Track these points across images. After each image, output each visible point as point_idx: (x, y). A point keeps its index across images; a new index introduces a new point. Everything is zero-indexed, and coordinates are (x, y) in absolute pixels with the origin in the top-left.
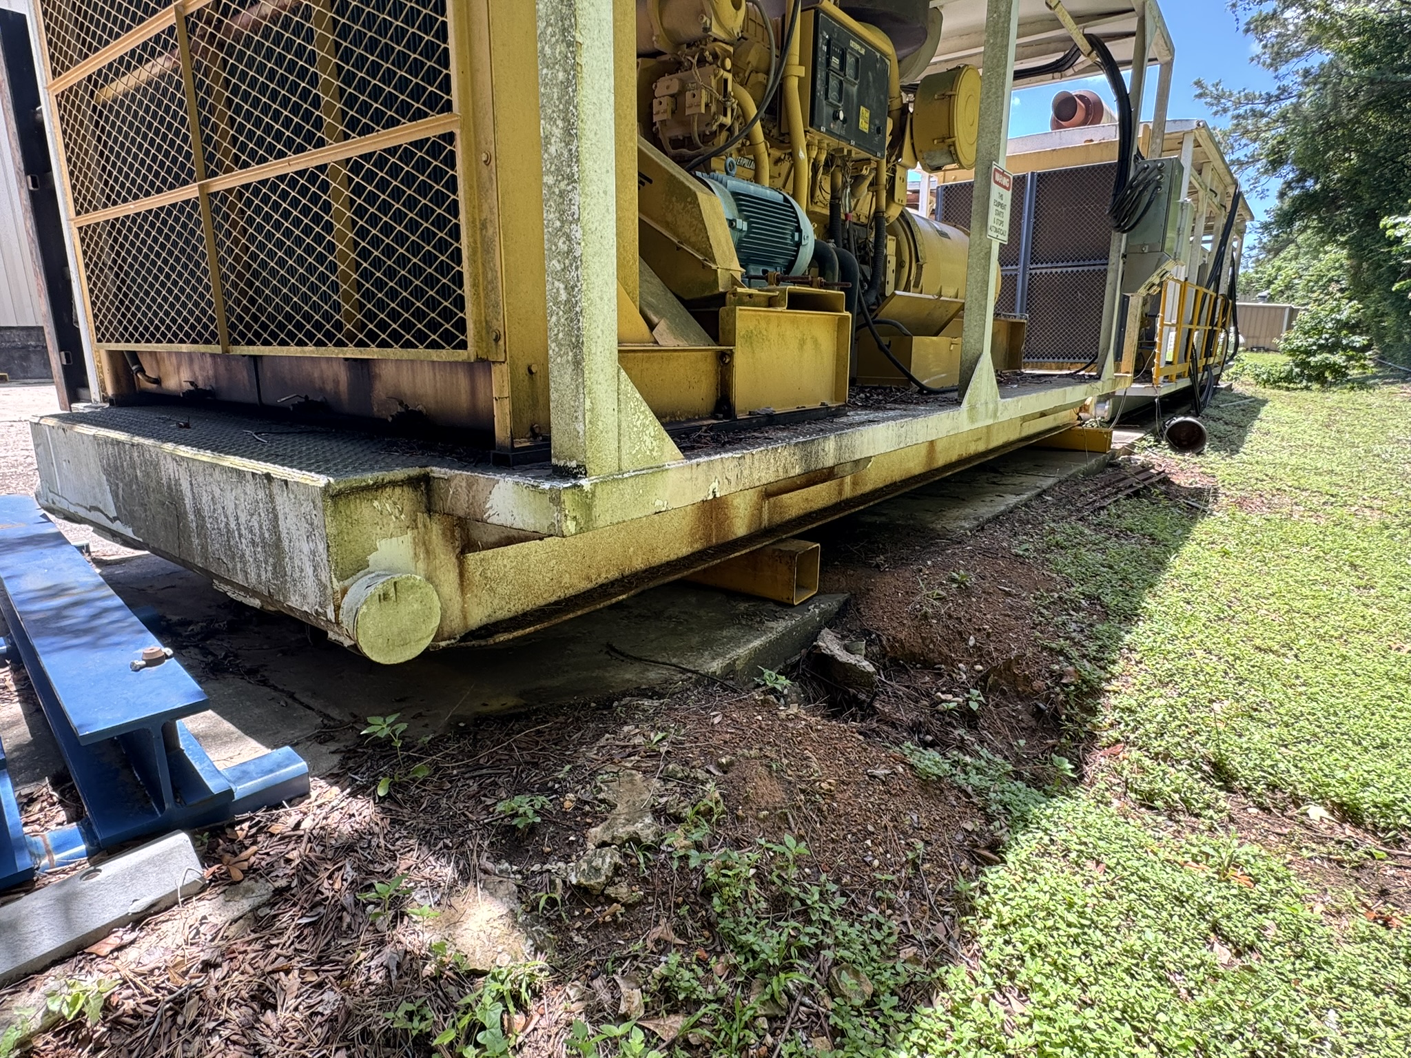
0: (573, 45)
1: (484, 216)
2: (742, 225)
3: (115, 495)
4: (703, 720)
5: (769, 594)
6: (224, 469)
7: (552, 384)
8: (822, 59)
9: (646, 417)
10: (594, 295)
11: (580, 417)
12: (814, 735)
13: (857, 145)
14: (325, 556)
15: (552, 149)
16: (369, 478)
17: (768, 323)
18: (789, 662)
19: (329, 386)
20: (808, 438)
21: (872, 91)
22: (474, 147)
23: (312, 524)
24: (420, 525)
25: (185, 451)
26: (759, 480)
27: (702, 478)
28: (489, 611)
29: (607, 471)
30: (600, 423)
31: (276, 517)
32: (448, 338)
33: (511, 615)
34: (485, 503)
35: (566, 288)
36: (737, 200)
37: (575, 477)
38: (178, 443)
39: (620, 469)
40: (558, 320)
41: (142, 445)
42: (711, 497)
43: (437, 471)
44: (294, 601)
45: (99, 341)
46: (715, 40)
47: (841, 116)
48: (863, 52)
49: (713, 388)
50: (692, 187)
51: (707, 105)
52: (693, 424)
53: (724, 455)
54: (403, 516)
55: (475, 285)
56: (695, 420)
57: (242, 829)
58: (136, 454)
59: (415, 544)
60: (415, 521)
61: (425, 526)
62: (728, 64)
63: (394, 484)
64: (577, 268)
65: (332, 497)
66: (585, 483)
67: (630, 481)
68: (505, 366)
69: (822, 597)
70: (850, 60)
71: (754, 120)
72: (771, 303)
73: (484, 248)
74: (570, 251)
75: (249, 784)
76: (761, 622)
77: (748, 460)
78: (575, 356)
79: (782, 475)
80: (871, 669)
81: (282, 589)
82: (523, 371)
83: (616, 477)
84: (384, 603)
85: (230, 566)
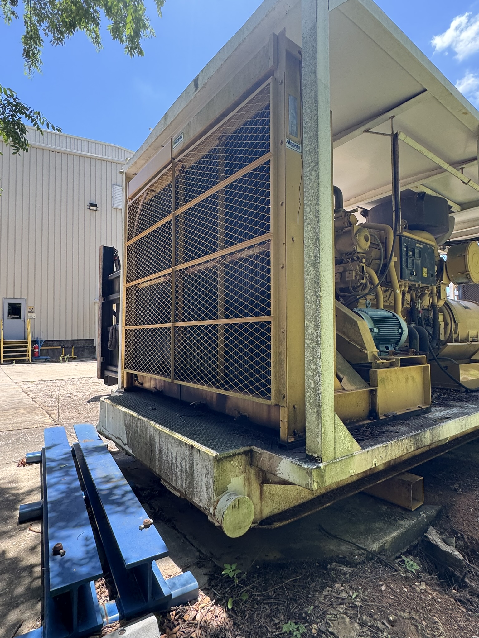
0: (319, 297)
1: (280, 351)
2: (376, 330)
3: (128, 436)
4: (376, 587)
5: (399, 503)
6: (174, 438)
7: (307, 420)
8: (404, 253)
9: (346, 433)
10: (326, 386)
11: (319, 436)
12: (437, 606)
13: (422, 283)
14: (212, 485)
15: (310, 331)
16: (231, 452)
17: (391, 373)
18: (412, 544)
19: (208, 398)
20: (417, 432)
21: (428, 260)
22: (278, 326)
23: (208, 470)
24: (247, 471)
25: (159, 427)
26: (395, 456)
27: (369, 458)
28: (271, 510)
29: (330, 458)
30: (327, 438)
31: (193, 463)
32: (263, 394)
33: (279, 511)
34: (277, 467)
35: (314, 383)
36: (373, 320)
37: (316, 461)
38: (157, 422)
39: (335, 457)
40: (310, 394)
41: (142, 420)
42: (374, 466)
43: (256, 449)
44: (196, 500)
45: (125, 368)
46: (358, 253)
47: (415, 273)
48: (422, 247)
49: (368, 405)
50: (355, 319)
51: (355, 276)
52: (361, 423)
53: (379, 446)
54: (241, 467)
55: (275, 376)
56: (361, 421)
57: (173, 615)
58: (139, 422)
59: (245, 479)
60: (245, 469)
61: (249, 471)
62: (364, 260)
63: (239, 454)
64: (319, 376)
65: (218, 461)
66: (321, 465)
67: (339, 462)
68: (286, 409)
69: (426, 506)
70: (416, 251)
71: (378, 285)
72: (392, 365)
73: (280, 363)
74: (316, 369)
75: (176, 591)
76: (395, 520)
77: (390, 447)
78: (318, 410)
79: (405, 452)
80: (461, 557)
81: (192, 493)
82: (292, 408)
83: (333, 462)
84: (234, 509)
85: (170, 477)
